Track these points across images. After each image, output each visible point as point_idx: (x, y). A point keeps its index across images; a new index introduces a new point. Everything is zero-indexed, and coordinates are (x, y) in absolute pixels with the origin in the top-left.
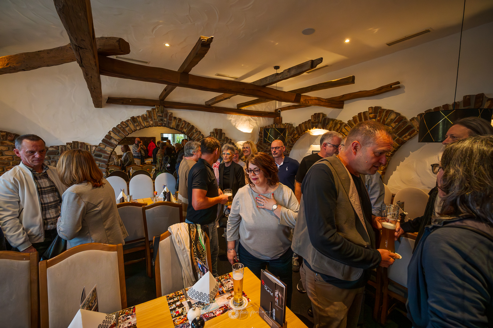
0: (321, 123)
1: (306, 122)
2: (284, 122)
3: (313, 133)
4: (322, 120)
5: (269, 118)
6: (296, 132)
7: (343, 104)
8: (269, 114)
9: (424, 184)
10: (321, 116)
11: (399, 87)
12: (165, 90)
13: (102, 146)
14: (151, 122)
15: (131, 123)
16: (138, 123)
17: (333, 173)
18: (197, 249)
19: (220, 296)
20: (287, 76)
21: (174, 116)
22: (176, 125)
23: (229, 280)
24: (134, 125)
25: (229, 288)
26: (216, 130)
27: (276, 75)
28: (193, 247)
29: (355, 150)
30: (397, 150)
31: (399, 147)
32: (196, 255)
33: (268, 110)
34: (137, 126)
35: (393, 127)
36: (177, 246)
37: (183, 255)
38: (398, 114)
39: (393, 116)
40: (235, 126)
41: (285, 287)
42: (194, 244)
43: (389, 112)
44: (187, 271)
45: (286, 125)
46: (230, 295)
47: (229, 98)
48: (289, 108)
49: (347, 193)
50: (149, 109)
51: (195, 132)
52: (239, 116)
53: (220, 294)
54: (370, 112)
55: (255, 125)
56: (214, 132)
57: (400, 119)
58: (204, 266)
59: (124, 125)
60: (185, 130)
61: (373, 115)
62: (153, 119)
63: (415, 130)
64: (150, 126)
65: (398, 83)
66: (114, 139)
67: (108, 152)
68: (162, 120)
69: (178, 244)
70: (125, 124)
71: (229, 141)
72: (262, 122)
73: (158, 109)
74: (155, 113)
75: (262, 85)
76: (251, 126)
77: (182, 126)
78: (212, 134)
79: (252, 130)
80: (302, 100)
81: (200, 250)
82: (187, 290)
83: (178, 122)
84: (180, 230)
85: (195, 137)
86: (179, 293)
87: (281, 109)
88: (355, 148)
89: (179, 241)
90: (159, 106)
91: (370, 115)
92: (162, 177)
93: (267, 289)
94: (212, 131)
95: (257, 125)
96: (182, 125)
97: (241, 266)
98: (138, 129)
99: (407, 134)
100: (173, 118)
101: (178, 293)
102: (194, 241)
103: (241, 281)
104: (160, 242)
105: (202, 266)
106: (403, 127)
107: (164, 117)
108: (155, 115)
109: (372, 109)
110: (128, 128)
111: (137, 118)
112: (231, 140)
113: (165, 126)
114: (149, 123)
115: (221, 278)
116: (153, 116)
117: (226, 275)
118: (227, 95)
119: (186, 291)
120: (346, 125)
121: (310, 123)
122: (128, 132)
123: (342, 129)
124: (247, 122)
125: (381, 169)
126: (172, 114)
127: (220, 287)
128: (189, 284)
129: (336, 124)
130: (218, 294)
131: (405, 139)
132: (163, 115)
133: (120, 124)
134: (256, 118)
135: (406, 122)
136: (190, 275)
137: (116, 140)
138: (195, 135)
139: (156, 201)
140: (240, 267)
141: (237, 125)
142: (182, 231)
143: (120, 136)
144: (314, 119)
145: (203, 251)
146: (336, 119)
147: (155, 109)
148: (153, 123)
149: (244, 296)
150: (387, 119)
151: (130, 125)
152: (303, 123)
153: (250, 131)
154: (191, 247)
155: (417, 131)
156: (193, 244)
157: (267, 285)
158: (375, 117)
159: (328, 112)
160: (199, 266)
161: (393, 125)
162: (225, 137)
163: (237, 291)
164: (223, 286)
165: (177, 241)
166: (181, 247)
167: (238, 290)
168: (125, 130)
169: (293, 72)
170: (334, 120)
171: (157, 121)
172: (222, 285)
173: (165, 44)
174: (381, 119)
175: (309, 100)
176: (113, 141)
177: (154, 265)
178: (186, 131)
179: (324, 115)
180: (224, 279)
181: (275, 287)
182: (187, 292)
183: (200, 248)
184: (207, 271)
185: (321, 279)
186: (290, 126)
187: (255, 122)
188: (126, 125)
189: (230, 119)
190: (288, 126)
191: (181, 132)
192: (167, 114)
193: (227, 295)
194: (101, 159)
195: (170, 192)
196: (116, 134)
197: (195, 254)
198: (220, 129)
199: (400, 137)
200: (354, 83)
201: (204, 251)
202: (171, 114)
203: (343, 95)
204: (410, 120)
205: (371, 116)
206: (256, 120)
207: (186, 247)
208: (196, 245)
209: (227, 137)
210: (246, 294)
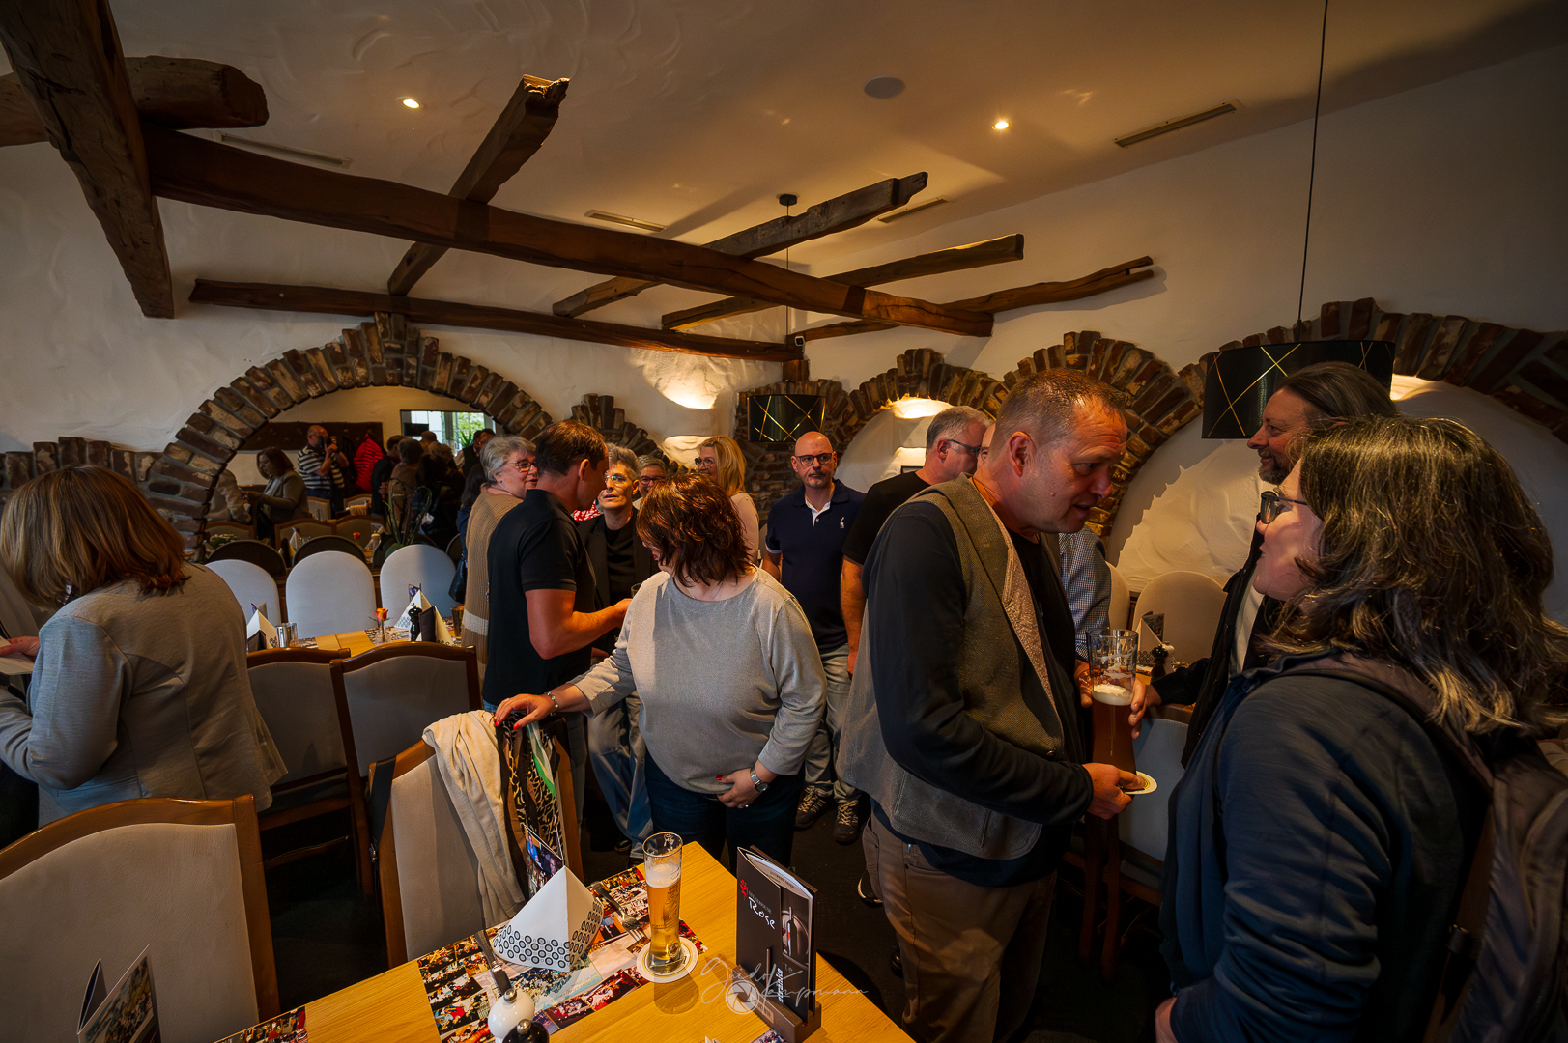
0: (926, 380)
1: (880, 376)
2: (814, 376)
3: (902, 411)
4: (929, 370)
5: (768, 363)
6: (851, 409)
7: (991, 321)
8: (766, 348)
9: (1217, 562)
10: (927, 358)
11: (1149, 275)
12: (408, 259)
13: (179, 456)
14: (362, 371)
15: (288, 375)
16: (314, 375)
17: (955, 529)
18: (527, 796)
19: (606, 944)
20: (818, 226)
21: (442, 349)
22: (452, 380)
23: (635, 889)
24: (298, 381)
25: (636, 916)
26: (592, 398)
27: (783, 222)
28: (514, 789)
29: (1018, 461)
30: (1144, 462)
31: (1148, 455)
32: (523, 816)
33: (764, 338)
34: (309, 382)
35: (1134, 393)
36: (457, 789)
37: (478, 819)
38: (1146, 355)
39: (1132, 362)
40: (657, 386)
41: (811, 897)
42: (515, 780)
43: (1123, 348)
44: (493, 870)
45: (820, 384)
46: (639, 936)
47: (634, 293)
48: (829, 331)
49: (997, 591)
50: (354, 324)
51: (519, 405)
52: (670, 354)
53: (606, 935)
54: (1069, 347)
55: (723, 384)
56: (586, 408)
57: (1153, 369)
58: (546, 851)
59: (259, 379)
60: (484, 400)
61: (1077, 356)
62: (368, 360)
63: (1194, 404)
64: (358, 385)
65: (1147, 261)
66: (222, 428)
67: (201, 476)
68: (399, 363)
69: (460, 784)
70: (262, 375)
71: (639, 435)
72: (744, 374)
73: (384, 327)
74: (375, 340)
75: (740, 252)
76: (710, 387)
77: (474, 386)
78: (580, 413)
79: (713, 402)
80: (867, 305)
81: (538, 799)
82: (494, 935)
83: (460, 372)
84: (465, 737)
85: (519, 423)
86: (466, 948)
87: (803, 333)
88: (1019, 454)
89: (462, 775)
90: (390, 316)
91: (1069, 357)
92: (405, 561)
93: (758, 909)
94: (578, 400)
95: (730, 384)
96: (472, 382)
97: (672, 842)
98: (312, 392)
99: (1172, 415)
100: (440, 357)
101: (462, 947)
102: (516, 771)
103: (675, 889)
104: (398, 781)
105: (542, 853)
106: (1161, 395)
107: (407, 353)
108: (376, 346)
109: (1074, 337)
110: (277, 390)
111: (310, 357)
112: (644, 431)
113: (410, 385)
114: (353, 375)
115: (608, 885)
116: (366, 349)
117: (628, 873)
118: (628, 283)
119: (488, 937)
120: (999, 388)
121: (893, 379)
122: (273, 405)
123: (987, 399)
124: (695, 373)
125: (1099, 519)
126: (435, 342)
127: (607, 913)
128: (502, 912)
129: (971, 384)
130: (600, 937)
131: (1166, 429)
132: (403, 346)
133: (243, 375)
134: (726, 360)
135: (1168, 379)
136: (503, 882)
137: (230, 435)
138: (519, 416)
139: (384, 640)
140: (668, 845)
141: (662, 384)
142: (473, 736)
143: (246, 417)
144: (905, 367)
145: (550, 799)
146: (972, 368)
147: (374, 325)
148: (367, 373)
149: (687, 936)
150: (1116, 369)
151: (283, 382)
152: (872, 380)
153: (706, 403)
154: (505, 791)
155: (1199, 406)
156: (511, 779)
157: (756, 896)
158: (1082, 364)
159: (946, 344)
160: (532, 851)
161: (1133, 387)
162: (625, 424)
163: (660, 923)
164: (617, 910)
165: (455, 773)
166: (469, 792)
167: (665, 918)
168: (267, 398)
169: (837, 216)
170: (965, 373)
171: (384, 365)
172: (613, 907)
173: (401, 101)
174: (1098, 370)
175: (889, 309)
176: (219, 437)
177: (377, 860)
178: (489, 402)
179: (935, 356)
180: (619, 888)
181: (781, 898)
182: (491, 940)
183: (539, 790)
184: (559, 867)
185: (923, 861)
186: (832, 389)
187: (723, 373)
188: (266, 381)
189: (639, 362)
190: (828, 390)
191: (471, 405)
192: (416, 343)
193: (628, 940)
194: (177, 499)
195: (432, 609)
196: (229, 412)
197: (519, 813)
198: (606, 396)
199: (1152, 423)
200: (1022, 258)
201: (552, 802)
202: (431, 344)
203: (991, 296)
204: (1180, 373)
205: (1073, 359)
206: (724, 368)
207: (488, 791)
208: (524, 785)
209: (631, 424)
210: (691, 928)
